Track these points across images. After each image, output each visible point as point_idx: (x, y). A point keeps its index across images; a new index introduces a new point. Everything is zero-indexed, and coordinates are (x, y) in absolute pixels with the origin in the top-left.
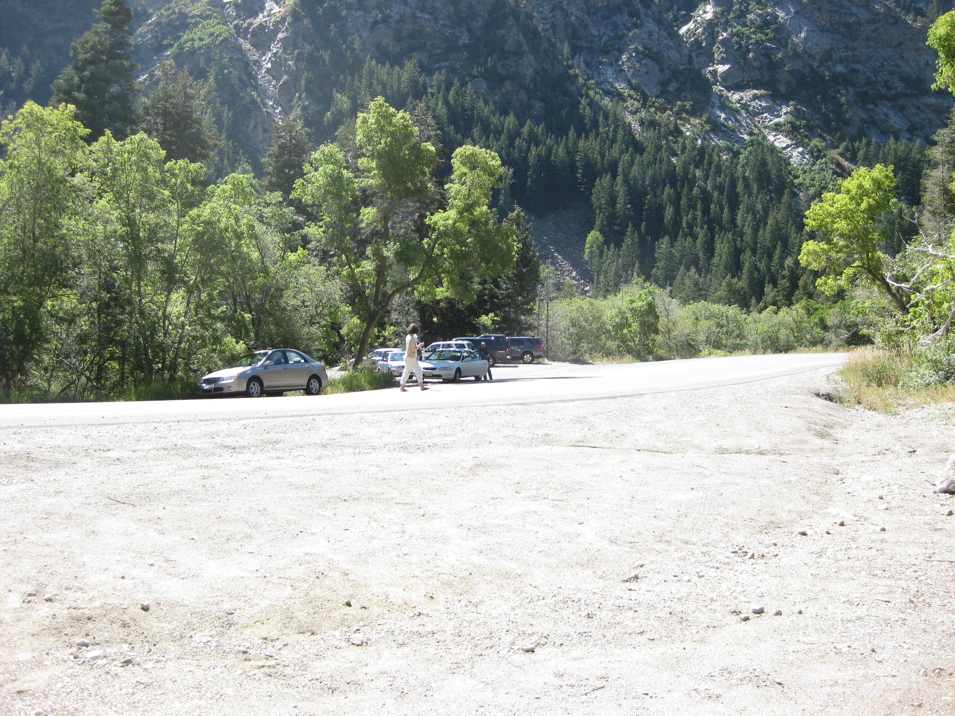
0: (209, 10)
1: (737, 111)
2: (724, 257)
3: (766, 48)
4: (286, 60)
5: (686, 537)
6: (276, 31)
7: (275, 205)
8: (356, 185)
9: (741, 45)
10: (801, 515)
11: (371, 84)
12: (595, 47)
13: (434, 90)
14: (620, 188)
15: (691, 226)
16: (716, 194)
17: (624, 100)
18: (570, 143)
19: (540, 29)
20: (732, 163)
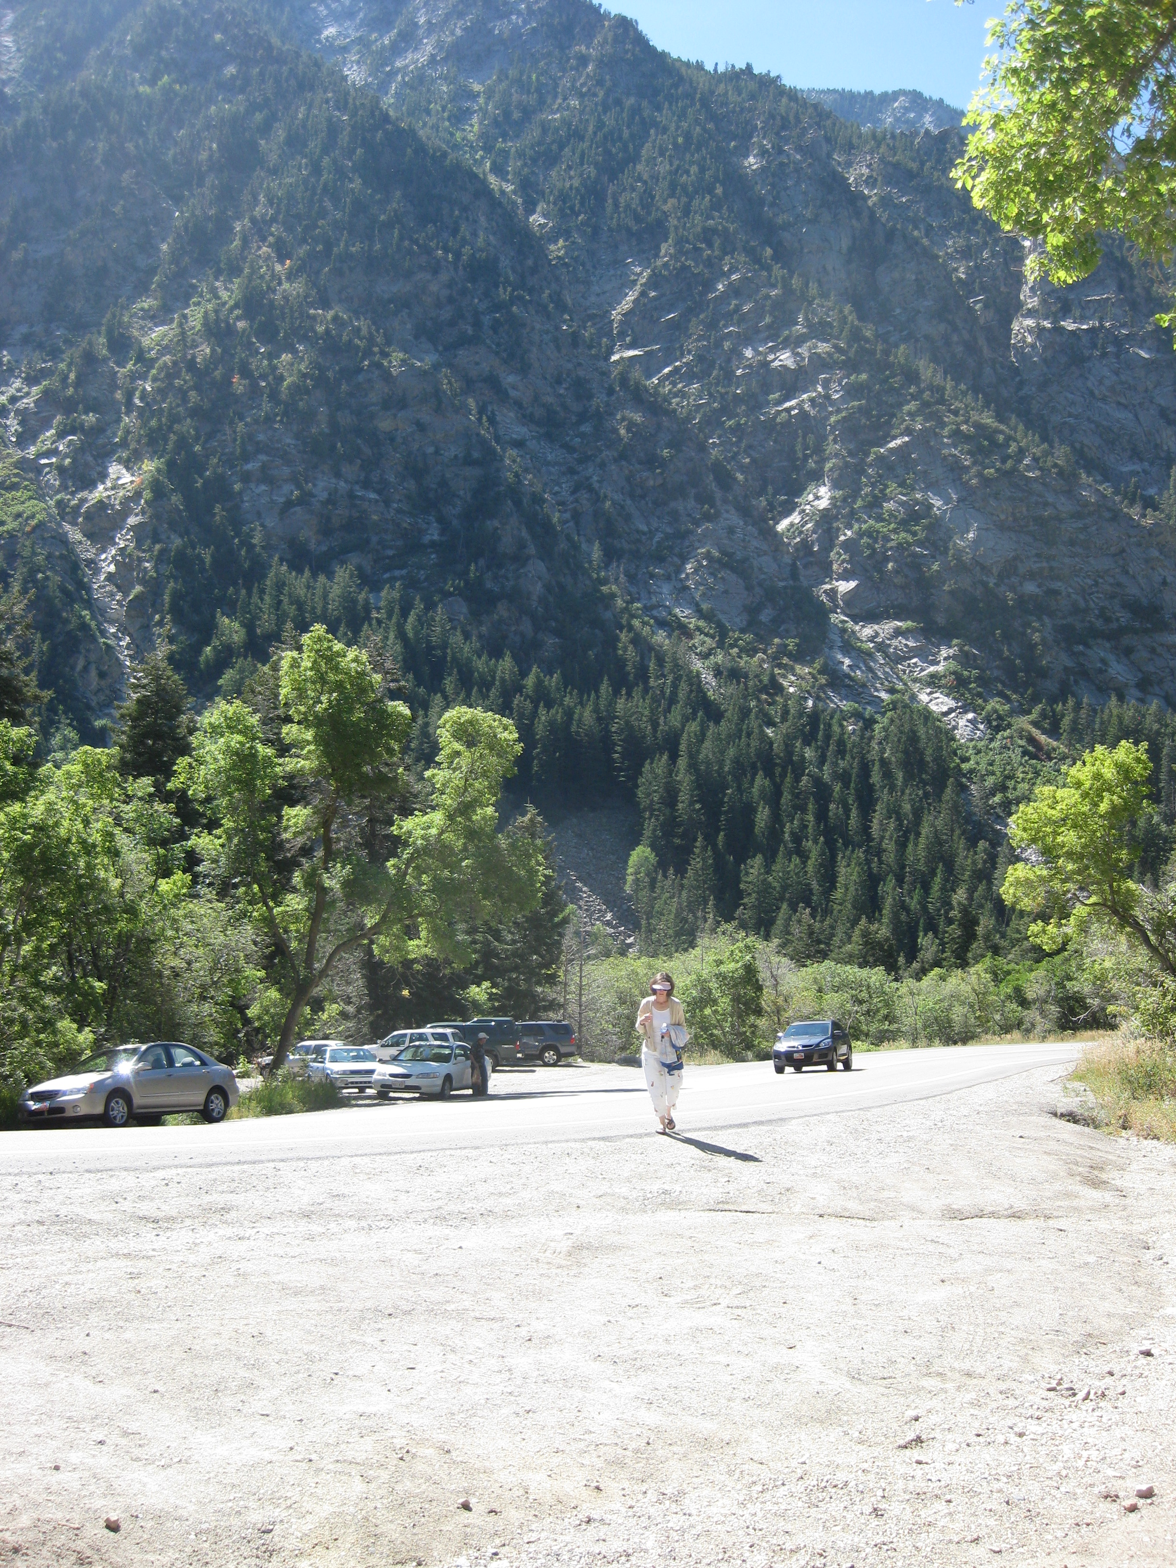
0: (16, 475)
1: (870, 654)
2: (852, 889)
3: (914, 555)
4: (140, 560)
5: (966, 1365)
6: (125, 512)
7: (141, 799)
8: (278, 769)
9: (874, 550)
10: (1130, 1322)
11: (280, 602)
12: (643, 550)
13: (382, 615)
14: (684, 778)
15: (797, 839)
16: (837, 788)
17: (690, 636)
18: (603, 703)
19: (555, 520)
20: (862, 737)
